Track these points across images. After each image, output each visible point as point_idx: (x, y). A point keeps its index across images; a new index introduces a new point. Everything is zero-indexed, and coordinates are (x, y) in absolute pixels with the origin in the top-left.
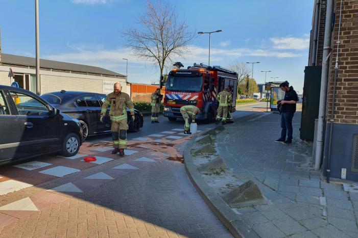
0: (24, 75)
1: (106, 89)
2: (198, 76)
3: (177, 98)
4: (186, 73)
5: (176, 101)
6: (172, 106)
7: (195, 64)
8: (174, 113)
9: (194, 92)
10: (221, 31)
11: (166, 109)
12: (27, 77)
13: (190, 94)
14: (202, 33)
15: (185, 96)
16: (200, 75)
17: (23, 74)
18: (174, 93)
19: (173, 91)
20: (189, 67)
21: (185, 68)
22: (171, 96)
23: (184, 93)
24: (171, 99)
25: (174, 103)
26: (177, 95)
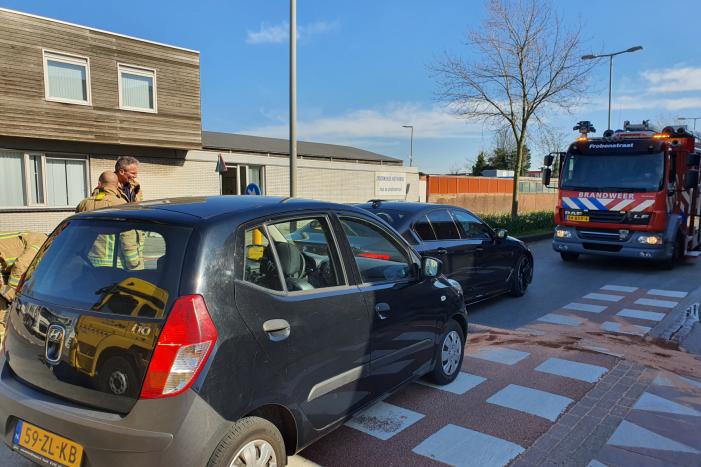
0: (238, 168)
1: (382, 190)
2: (651, 152)
3: (592, 207)
4: (618, 145)
5: (591, 213)
6: (579, 227)
7: (627, 123)
8: (586, 245)
9: (643, 191)
10: (640, 48)
11: (561, 233)
12: (243, 170)
13: (631, 195)
14: (591, 57)
15: (617, 201)
16: (659, 148)
17: (236, 164)
18: (587, 194)
19: (584, 190)
20: (608, 133)
21: (599, 134)
22: (576, 200)
23: (613, 195)
24: (576, 210)
25: (586, 219)
26: (593, 201)
